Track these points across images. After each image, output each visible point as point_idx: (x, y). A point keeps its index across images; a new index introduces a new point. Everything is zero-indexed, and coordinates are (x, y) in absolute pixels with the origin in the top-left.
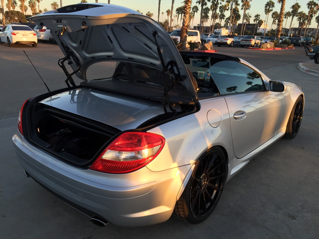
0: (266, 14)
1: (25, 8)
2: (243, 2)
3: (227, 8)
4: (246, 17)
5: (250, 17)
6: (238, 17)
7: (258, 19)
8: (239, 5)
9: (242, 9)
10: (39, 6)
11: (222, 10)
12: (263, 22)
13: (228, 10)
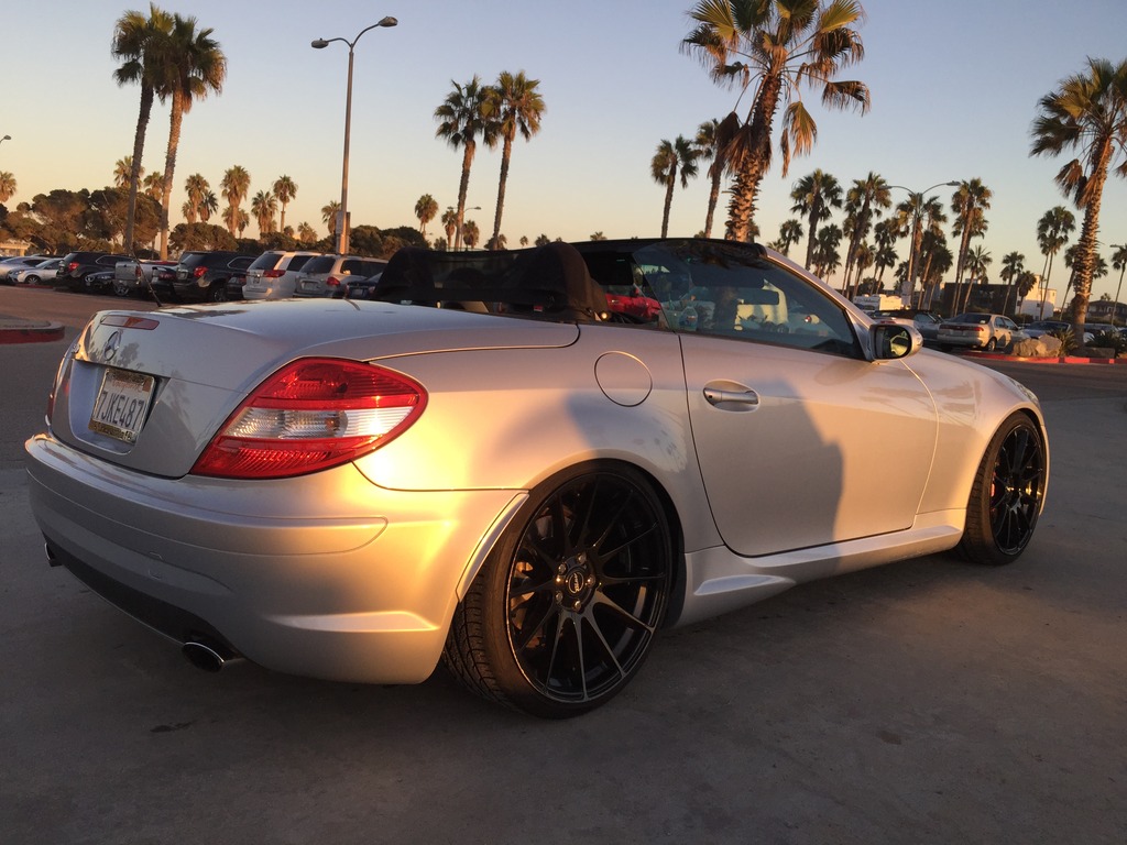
0: (1044, 252)
1: (240, 218)
2: (959, 211)
3: (902, 229)
4: (971, 260)
5: (988, 260)
6: (943, 260)
7: (1016, 268)
8: (944, 219)
9: (956, 234)
10: (283, 213)
11: (885, 235)
12: (1034, 281)
13: (903, 235)
